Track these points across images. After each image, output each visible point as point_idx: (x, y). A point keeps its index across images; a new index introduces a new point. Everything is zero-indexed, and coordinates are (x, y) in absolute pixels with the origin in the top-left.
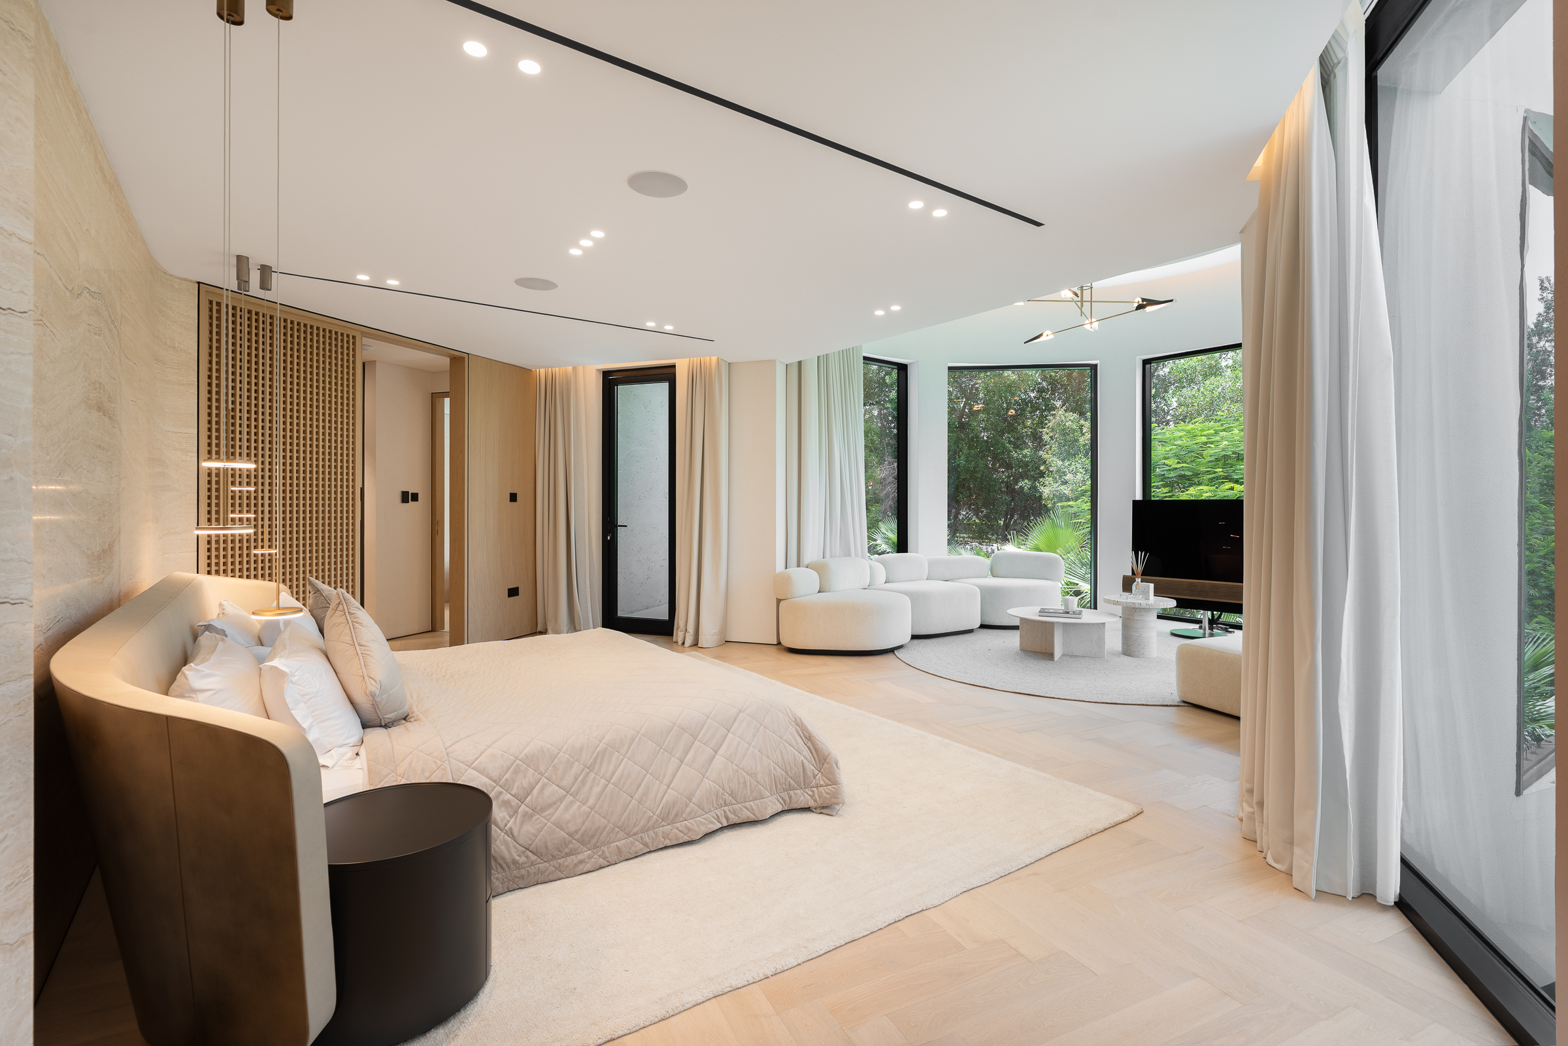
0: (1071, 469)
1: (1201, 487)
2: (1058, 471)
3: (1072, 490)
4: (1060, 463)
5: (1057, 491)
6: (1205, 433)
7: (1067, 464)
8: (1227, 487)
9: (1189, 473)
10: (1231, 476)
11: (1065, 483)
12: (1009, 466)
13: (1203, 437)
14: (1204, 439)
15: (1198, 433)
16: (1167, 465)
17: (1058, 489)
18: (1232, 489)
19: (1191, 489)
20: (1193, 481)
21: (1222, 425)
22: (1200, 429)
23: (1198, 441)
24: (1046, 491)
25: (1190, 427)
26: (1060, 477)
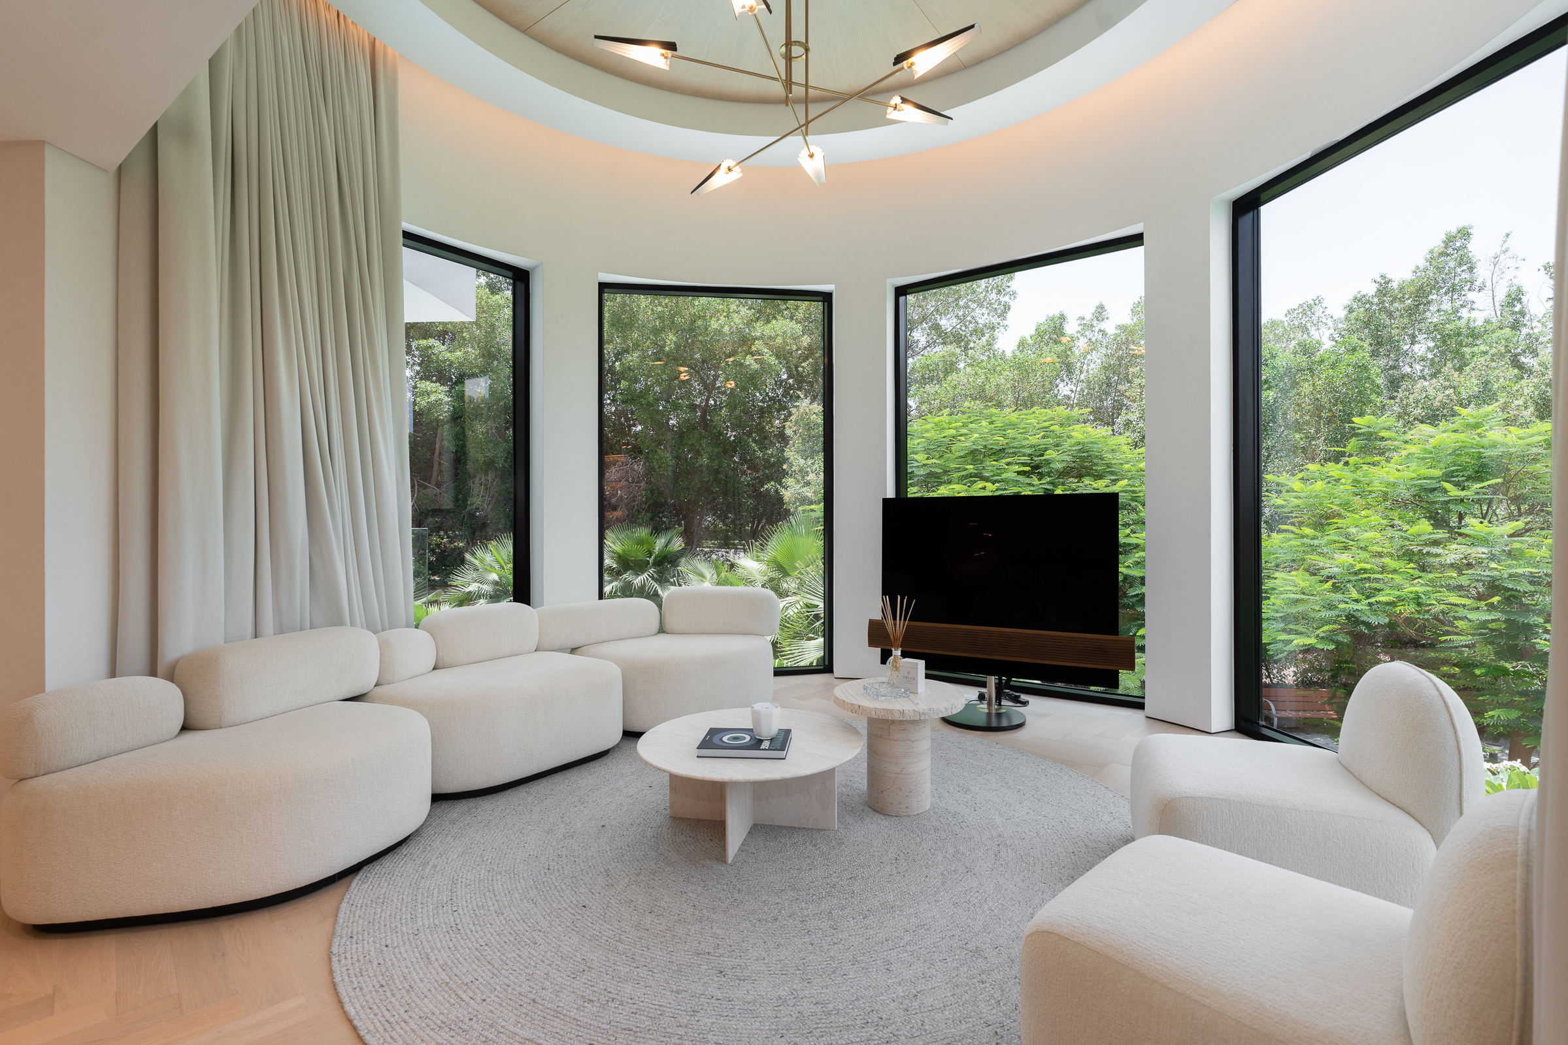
0: (814, 468)
1: (951, 487)
2: (801, 470)
3: (814, 492)
4: (802, 462)
5: (799, 494)
6: (953, 425)
7: (810, 463)
8: (980, 486)
9: (939, 471)
10: (981, 473)
11: (808, 484)
12: (754, 468)
13: (951, 430)
14: (953, 432)
15: (946, 426)
16: (917, 461)
17: (800, 491)
18: (984, 488)
19: (942, 487)
20: (941, 479)
21: (970, 417)
22: (947, 421)
23: (945, 435)
24: (787, 495)
25: (937, 419)
26: (803, 477)
